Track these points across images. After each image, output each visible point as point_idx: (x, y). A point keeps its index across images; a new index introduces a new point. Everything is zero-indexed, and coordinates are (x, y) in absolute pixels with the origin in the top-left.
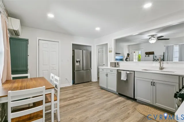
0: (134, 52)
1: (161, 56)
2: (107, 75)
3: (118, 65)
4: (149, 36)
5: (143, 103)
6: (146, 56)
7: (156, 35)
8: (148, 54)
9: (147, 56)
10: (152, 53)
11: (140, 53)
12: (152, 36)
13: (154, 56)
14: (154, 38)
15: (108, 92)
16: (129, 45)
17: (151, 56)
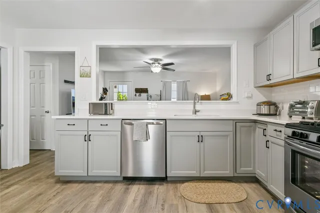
0: (115, 87)
1: (157, 96)
2: (88, 138)
3: (112, 109)
4: (151, 59)
5: (184, 179)
6: (136, 95)
7: (161, 60)
8: (140, 91)
9: (138, 94)
10: (145, 91)
11: (125, 90)
12: (155, 61)
13: (148, 95)
14: (159, 65)
15: (90, 184)
16: (105, 72)
17: (144, 95)
